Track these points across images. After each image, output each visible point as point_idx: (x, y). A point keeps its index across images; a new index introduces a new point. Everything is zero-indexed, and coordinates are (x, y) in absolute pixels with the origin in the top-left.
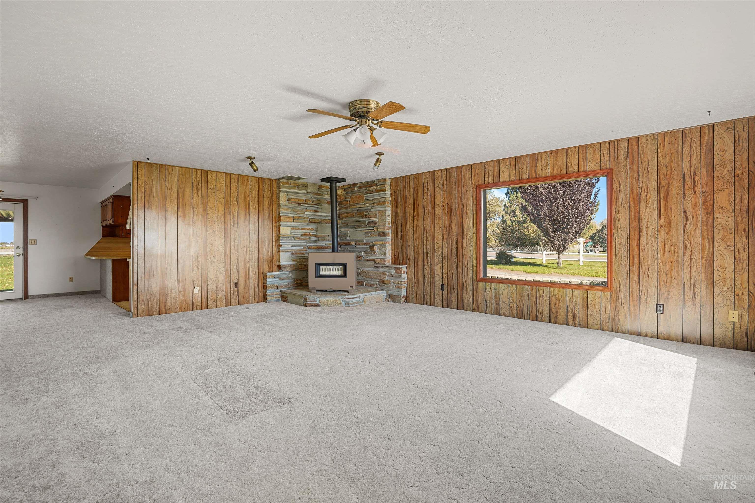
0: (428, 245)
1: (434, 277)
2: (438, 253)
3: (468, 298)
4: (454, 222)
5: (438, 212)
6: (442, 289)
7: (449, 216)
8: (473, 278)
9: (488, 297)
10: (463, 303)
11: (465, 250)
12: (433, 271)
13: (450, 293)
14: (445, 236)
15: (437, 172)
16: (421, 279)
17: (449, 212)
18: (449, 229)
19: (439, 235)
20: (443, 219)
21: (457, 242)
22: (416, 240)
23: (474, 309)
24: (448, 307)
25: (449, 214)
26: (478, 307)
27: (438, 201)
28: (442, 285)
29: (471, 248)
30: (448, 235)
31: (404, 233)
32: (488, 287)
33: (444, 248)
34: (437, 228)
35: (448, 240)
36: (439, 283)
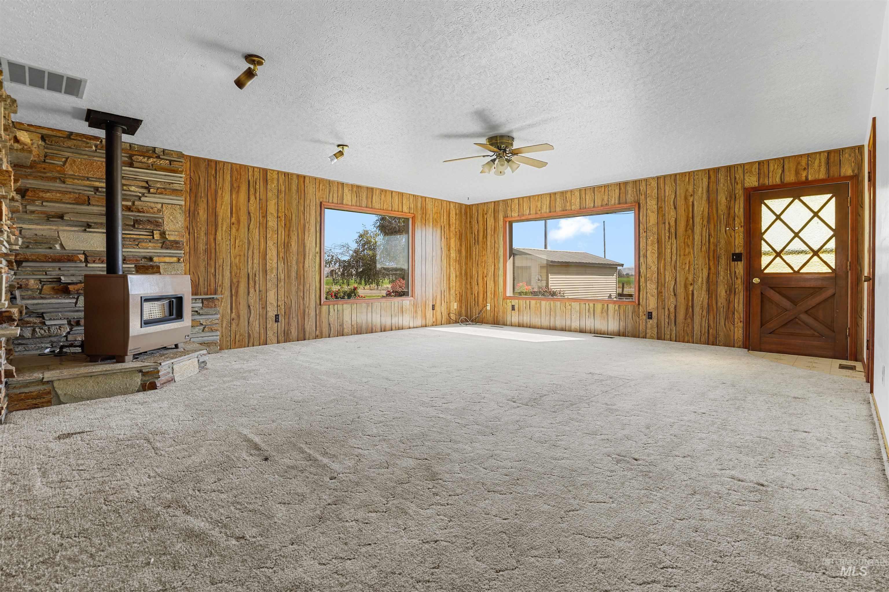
0: (255, 265)
1: (265, 307)
2: (271, 276)
3: (310, 325)
4: (294, 238)
5: (272, 222)
6: (277, 320)
7: (287, 230)
8: (316, 302)
9: (331, 320)
10: (304, 332)
11: (306, 271)
12: (264, 299)
13: (289, 324)
14: (281, 255)
15: (271, 172)
16: (244, 311)
17: (288, 225)
18: (287, 246)
19: (272, 253)
20: (279, 232)
21: (297, 263)
22: (235, 258)
23: (317, 336)
24: (285, 341)
25: (288, 227)
26: (321, 333)
27: (272, 208)
28: (277, 316)
29: (314, 270)
30: (285, 252)
31: (210, 246)
32: (332, 310)
33: (280, 269)
34: (270, 243)
35: (286, 260)
36: (272, 313)
